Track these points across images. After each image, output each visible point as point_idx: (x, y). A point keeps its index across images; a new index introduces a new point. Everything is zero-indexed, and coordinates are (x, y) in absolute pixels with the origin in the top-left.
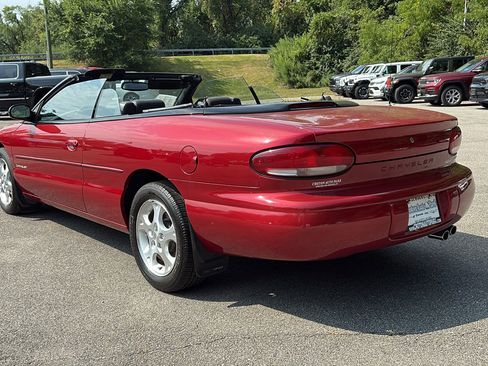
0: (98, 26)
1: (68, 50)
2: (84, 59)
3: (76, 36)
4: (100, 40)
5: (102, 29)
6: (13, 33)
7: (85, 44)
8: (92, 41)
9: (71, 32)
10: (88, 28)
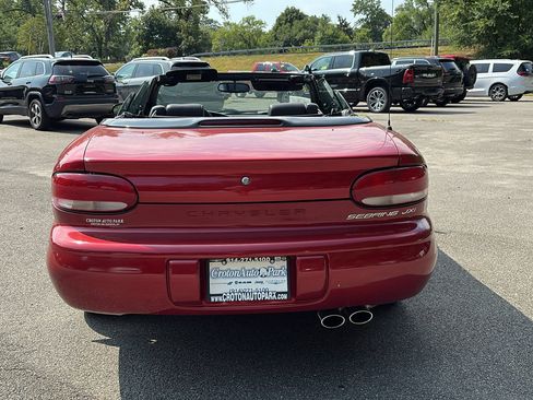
0: (491, 6)
1: (454, 35)
2: (470, 45)
3: (464, 18)
4: (491, 22)
5: (495, 10)
6: (421, 17)
7: (473, 27)
8: (481, 24)
9: (459, 14)
10: (479, 10)
